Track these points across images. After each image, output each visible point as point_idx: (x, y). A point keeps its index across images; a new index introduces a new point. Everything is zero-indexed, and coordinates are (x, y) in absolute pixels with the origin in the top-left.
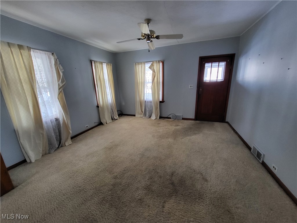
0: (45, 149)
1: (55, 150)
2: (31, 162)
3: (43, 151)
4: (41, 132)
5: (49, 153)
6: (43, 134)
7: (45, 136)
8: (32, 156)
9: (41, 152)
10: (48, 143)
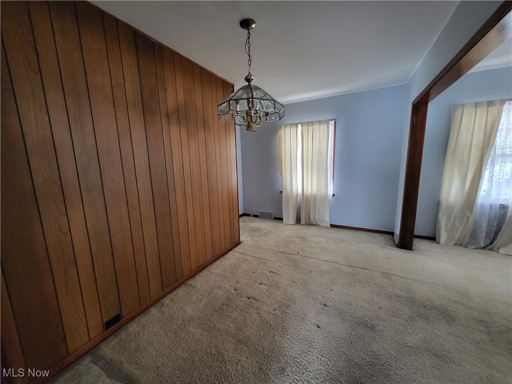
0: (462, 239)
1: (477, 248)
2: (439, 243)
3: (459, 239)
4: (468, 214)
5: (465, 247)
6: (468, 218)
7: (470, 221)
8: (443, 236)
9: (456, 239)
10: (471, 234)
